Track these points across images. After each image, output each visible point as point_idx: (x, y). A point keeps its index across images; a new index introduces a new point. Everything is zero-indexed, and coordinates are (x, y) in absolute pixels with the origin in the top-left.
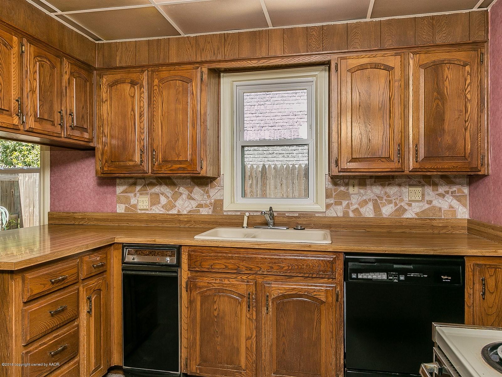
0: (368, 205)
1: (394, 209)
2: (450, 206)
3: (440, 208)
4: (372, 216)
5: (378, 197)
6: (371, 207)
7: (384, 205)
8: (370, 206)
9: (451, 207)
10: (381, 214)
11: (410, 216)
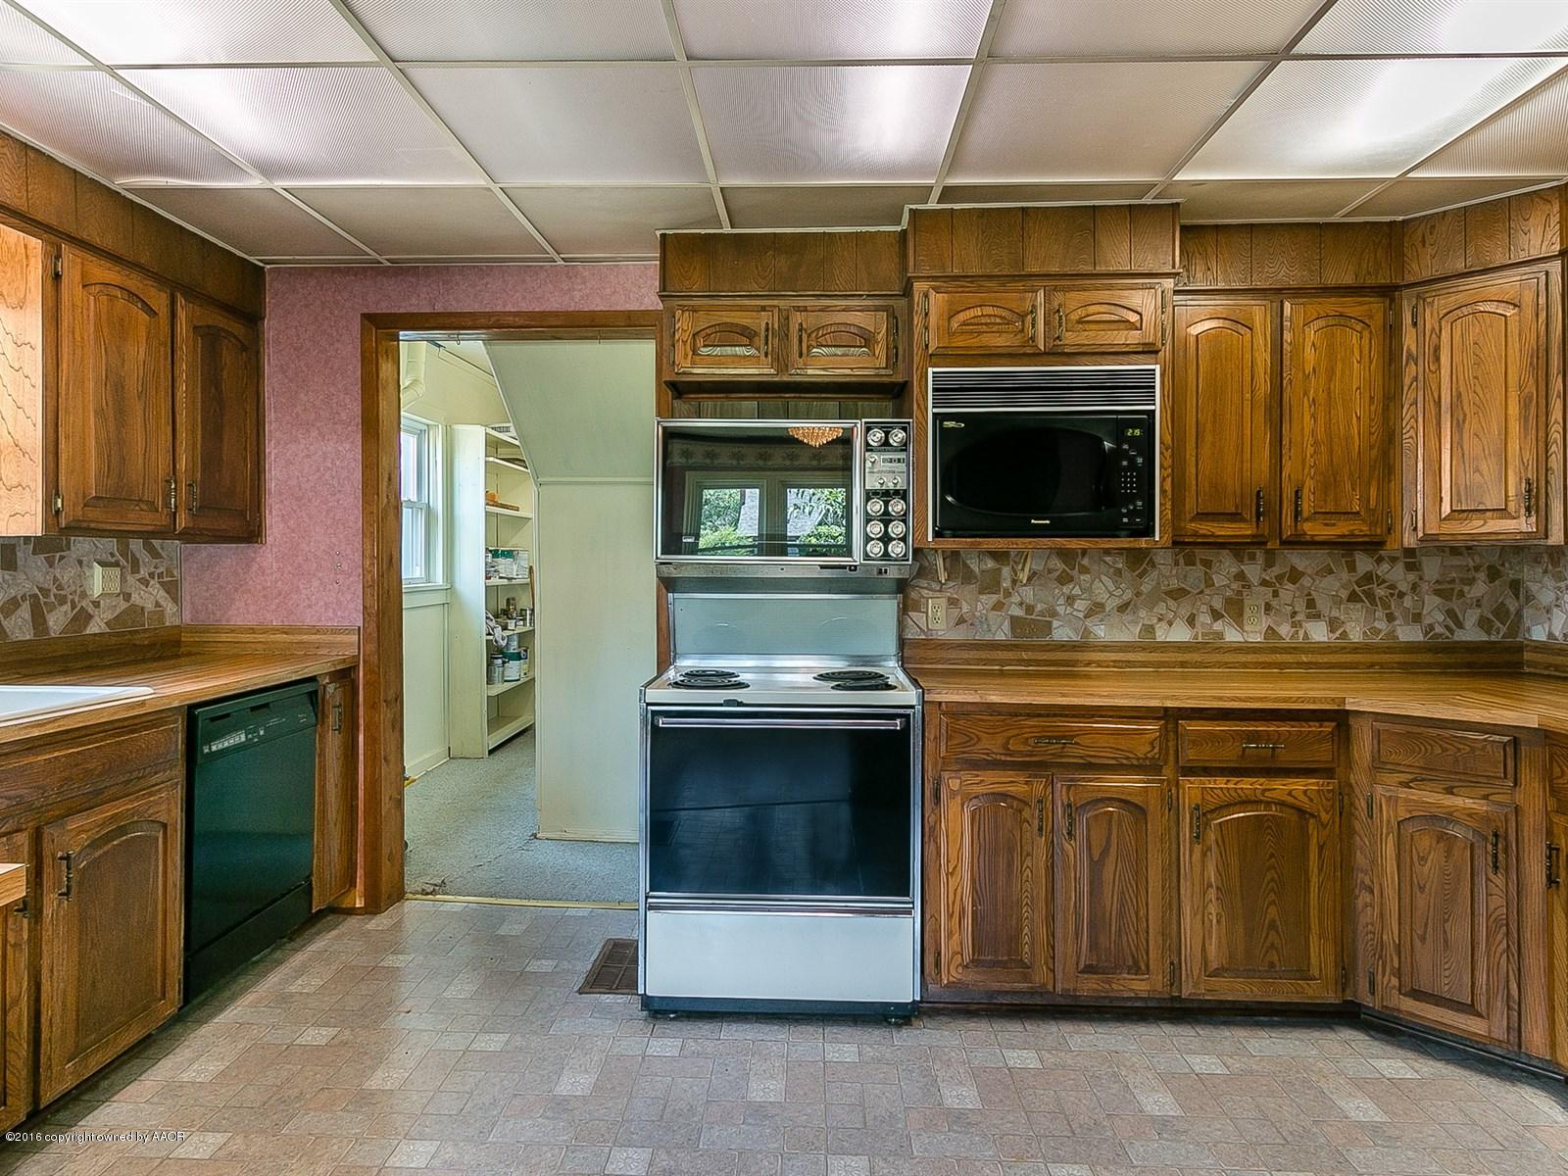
0: (19, 612)
1: (70, 615)
2: (157, 602)
3: (143, 608)
4: (28, 638)
5: (41, 589)
6: (27, 616)
7: (52, 608)
8: (25, 612)
9: (158, 605)
10: (46, 630)
11: (96, 630)
